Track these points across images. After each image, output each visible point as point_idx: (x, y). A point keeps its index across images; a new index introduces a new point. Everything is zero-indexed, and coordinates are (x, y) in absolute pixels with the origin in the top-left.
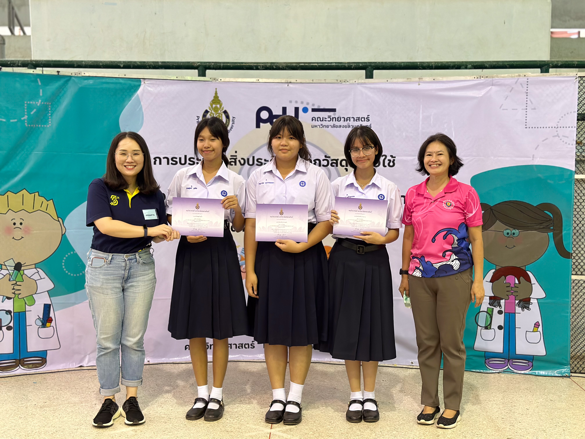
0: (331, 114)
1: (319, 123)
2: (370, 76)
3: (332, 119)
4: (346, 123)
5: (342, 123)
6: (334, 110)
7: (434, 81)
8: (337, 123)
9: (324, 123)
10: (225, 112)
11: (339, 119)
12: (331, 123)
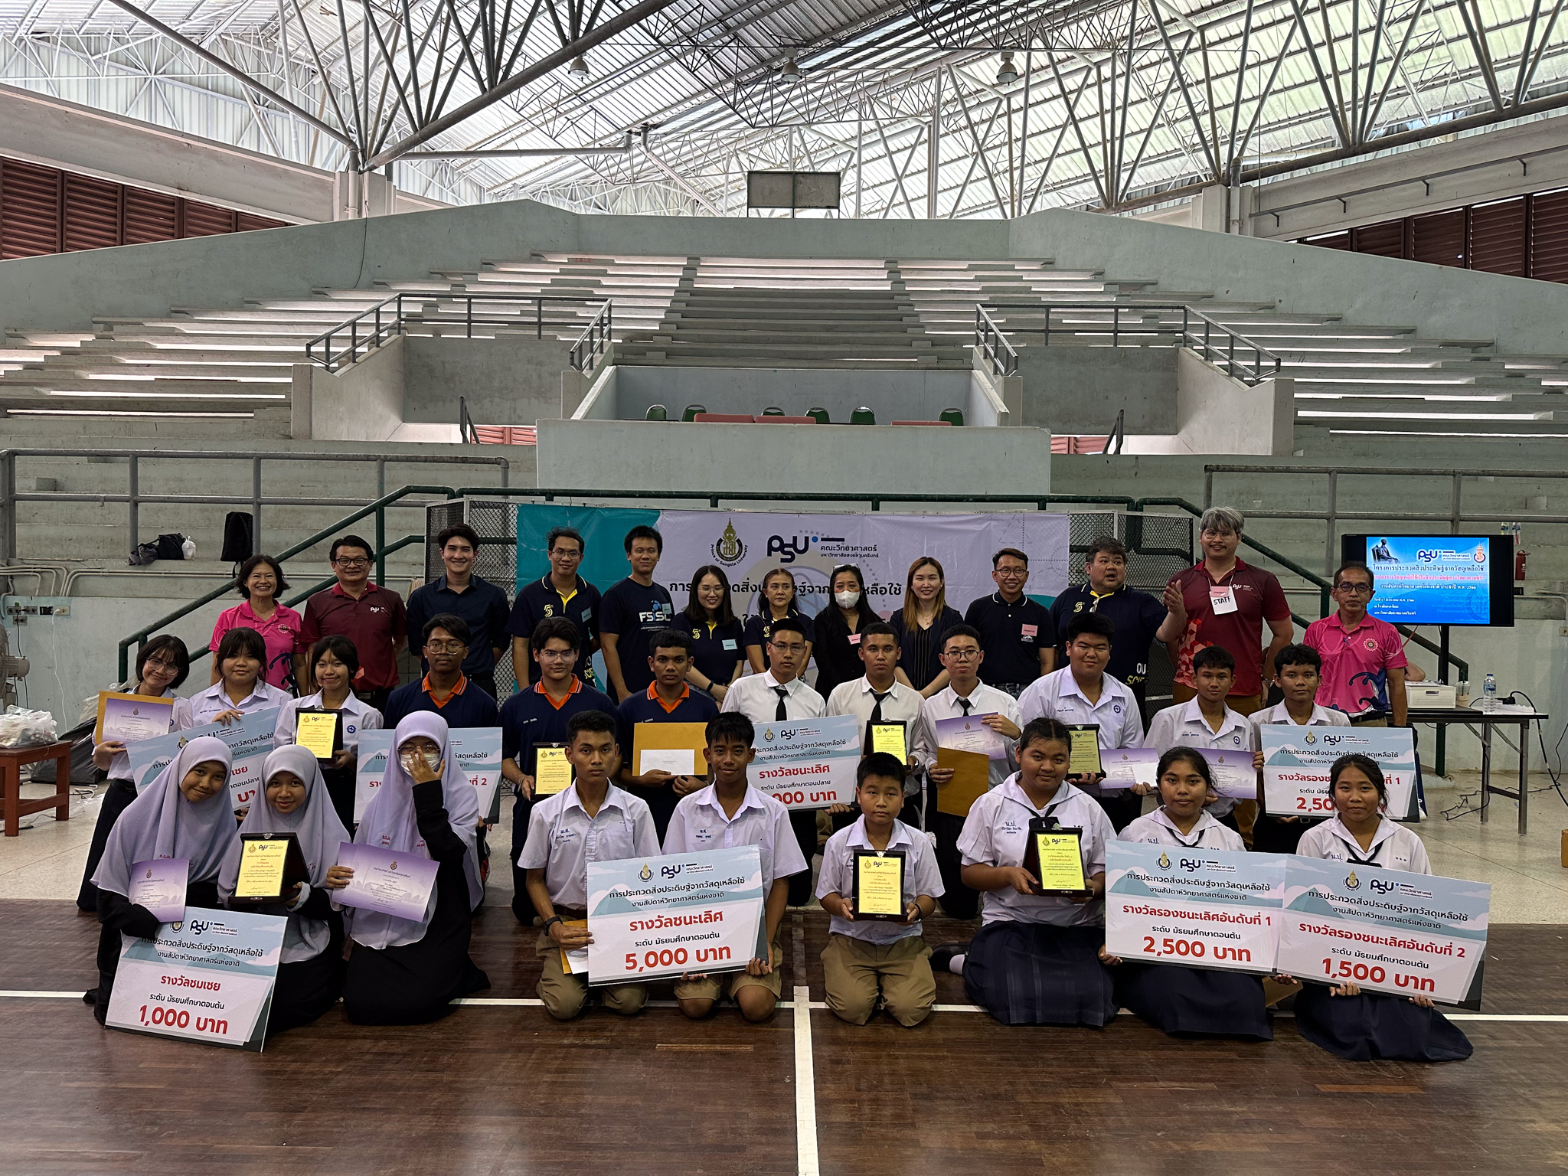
0: (840, 543)
1: (828, 552)
2: (876, 508)
3: (840, 549)
4: (854, 552)
5: (850, 552)
6: (843, 540)
7: (937, 515)
8: (846, 552)
9: (833, 552)
10: (738, 541)
11: (847, 548)
12: (840, 552)
